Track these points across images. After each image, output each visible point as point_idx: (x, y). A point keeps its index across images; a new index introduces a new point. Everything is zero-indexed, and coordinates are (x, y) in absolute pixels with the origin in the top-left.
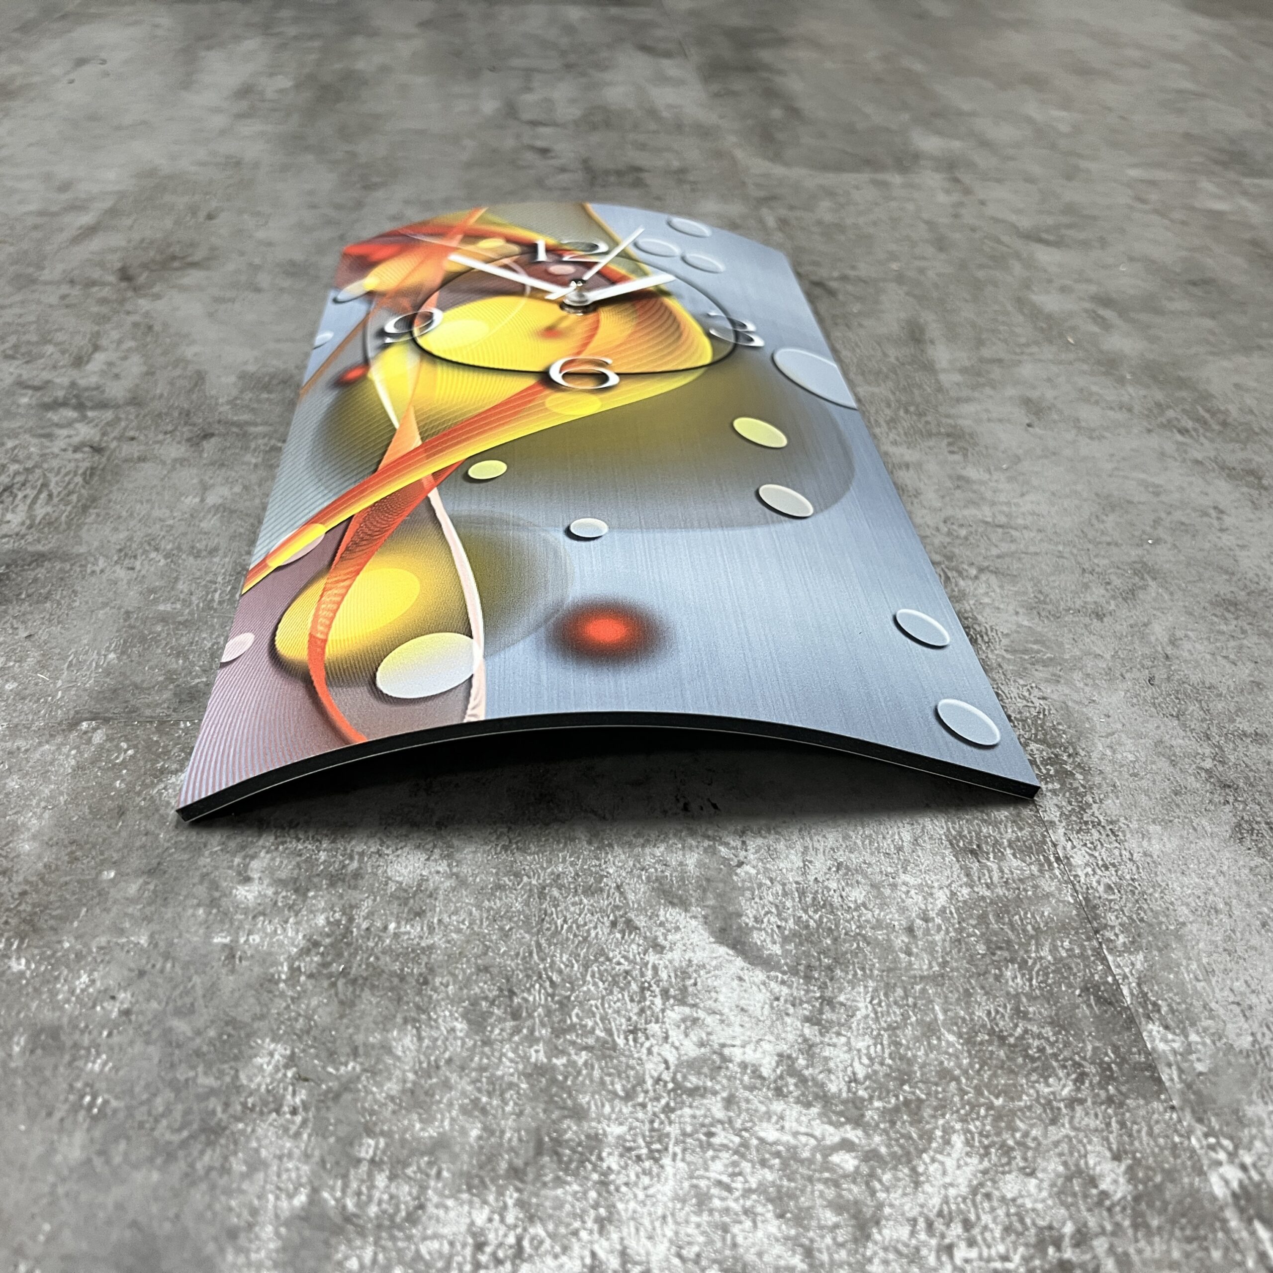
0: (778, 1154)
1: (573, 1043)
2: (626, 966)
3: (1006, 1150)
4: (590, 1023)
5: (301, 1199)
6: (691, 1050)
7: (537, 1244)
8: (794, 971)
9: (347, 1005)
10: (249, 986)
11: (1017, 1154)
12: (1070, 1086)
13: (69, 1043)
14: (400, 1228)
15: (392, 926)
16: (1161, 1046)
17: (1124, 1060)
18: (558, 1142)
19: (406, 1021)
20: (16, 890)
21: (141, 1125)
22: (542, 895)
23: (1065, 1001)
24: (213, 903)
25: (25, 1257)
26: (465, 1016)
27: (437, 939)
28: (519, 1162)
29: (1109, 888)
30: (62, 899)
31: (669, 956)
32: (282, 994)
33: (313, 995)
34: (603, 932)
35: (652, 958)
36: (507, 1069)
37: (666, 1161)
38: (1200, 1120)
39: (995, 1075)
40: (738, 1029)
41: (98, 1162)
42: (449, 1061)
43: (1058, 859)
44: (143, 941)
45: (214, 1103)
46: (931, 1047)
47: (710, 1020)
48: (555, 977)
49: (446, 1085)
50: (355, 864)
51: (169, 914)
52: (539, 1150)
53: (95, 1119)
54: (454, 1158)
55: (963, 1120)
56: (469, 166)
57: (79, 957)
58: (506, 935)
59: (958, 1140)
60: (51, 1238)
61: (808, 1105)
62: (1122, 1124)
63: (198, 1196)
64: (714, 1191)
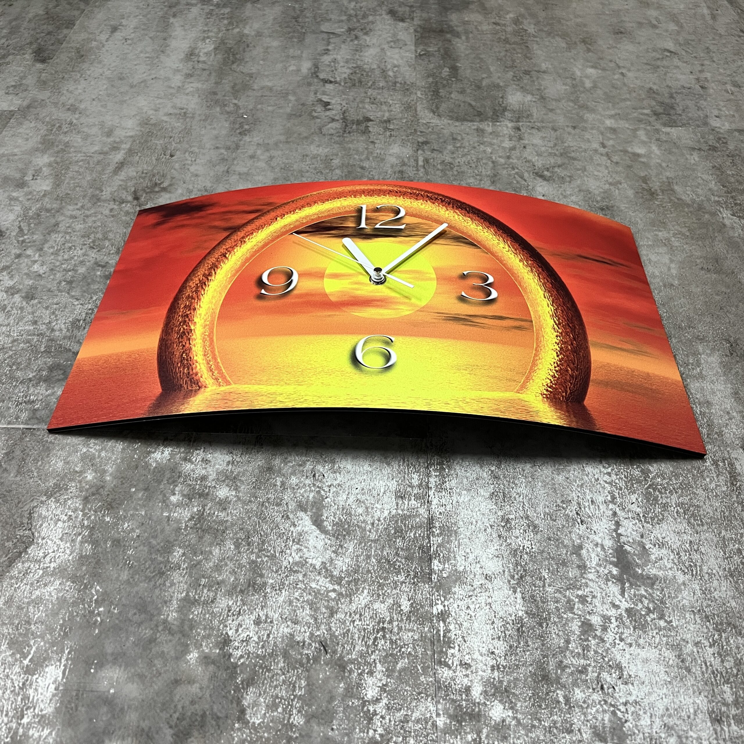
0: (314, 592)
1: (264, 554)
2: (284, 531)
3: (379, 595)
4: (270, 548)
5: (184, 594)
6: (297, 559)
7: (245, 611)
8: (334, 536)
9: (201, 538)
10: (173, 530)
11: (381, 597)
12: (404, 578)
13: (123, 545)
14: (209, 604)
15: (216, 513)
16: (436, 568)
17: (423, 571)
18: (254, 584)
19: (217, 544)
20: (106, 493)
21: (142, 571)
22: (263, 505)
23: (412, 551)
24: (164, 501)
25: (113, 604)
26: (234, 544)
27: (229, 518)
28: (243, 589)
29: (440, 513)
30: (119, 498)
31: (297, 528)
32: (183, 534)
33: (192, 534)
34: (279, 519)
35: (292, 529)
36: (244, 561)
37: (283, 591)
38: (437, 591)
39: (383, 573)
40: (312, 553)
41: (131, 580)
42: (228, 557)
43: (428, 502)
44: (143, 513)
45: (162, 565)
46: (367, 563)
47: (305, 550)
48: (262, 533)
49: (226, 565)
50: (207, 490)
51: (151, 504)
52: (249, 586)
53: (130, 568)
54: (226, 586)
55: (369, 586)
56: (290, 116)
57: (125, 517)
58: (249, 518)
59: (366, 591)
60: (120, 599)
61: (327, 578)
62: (414, 590)
63: (157, 591)
64: (295, 601)
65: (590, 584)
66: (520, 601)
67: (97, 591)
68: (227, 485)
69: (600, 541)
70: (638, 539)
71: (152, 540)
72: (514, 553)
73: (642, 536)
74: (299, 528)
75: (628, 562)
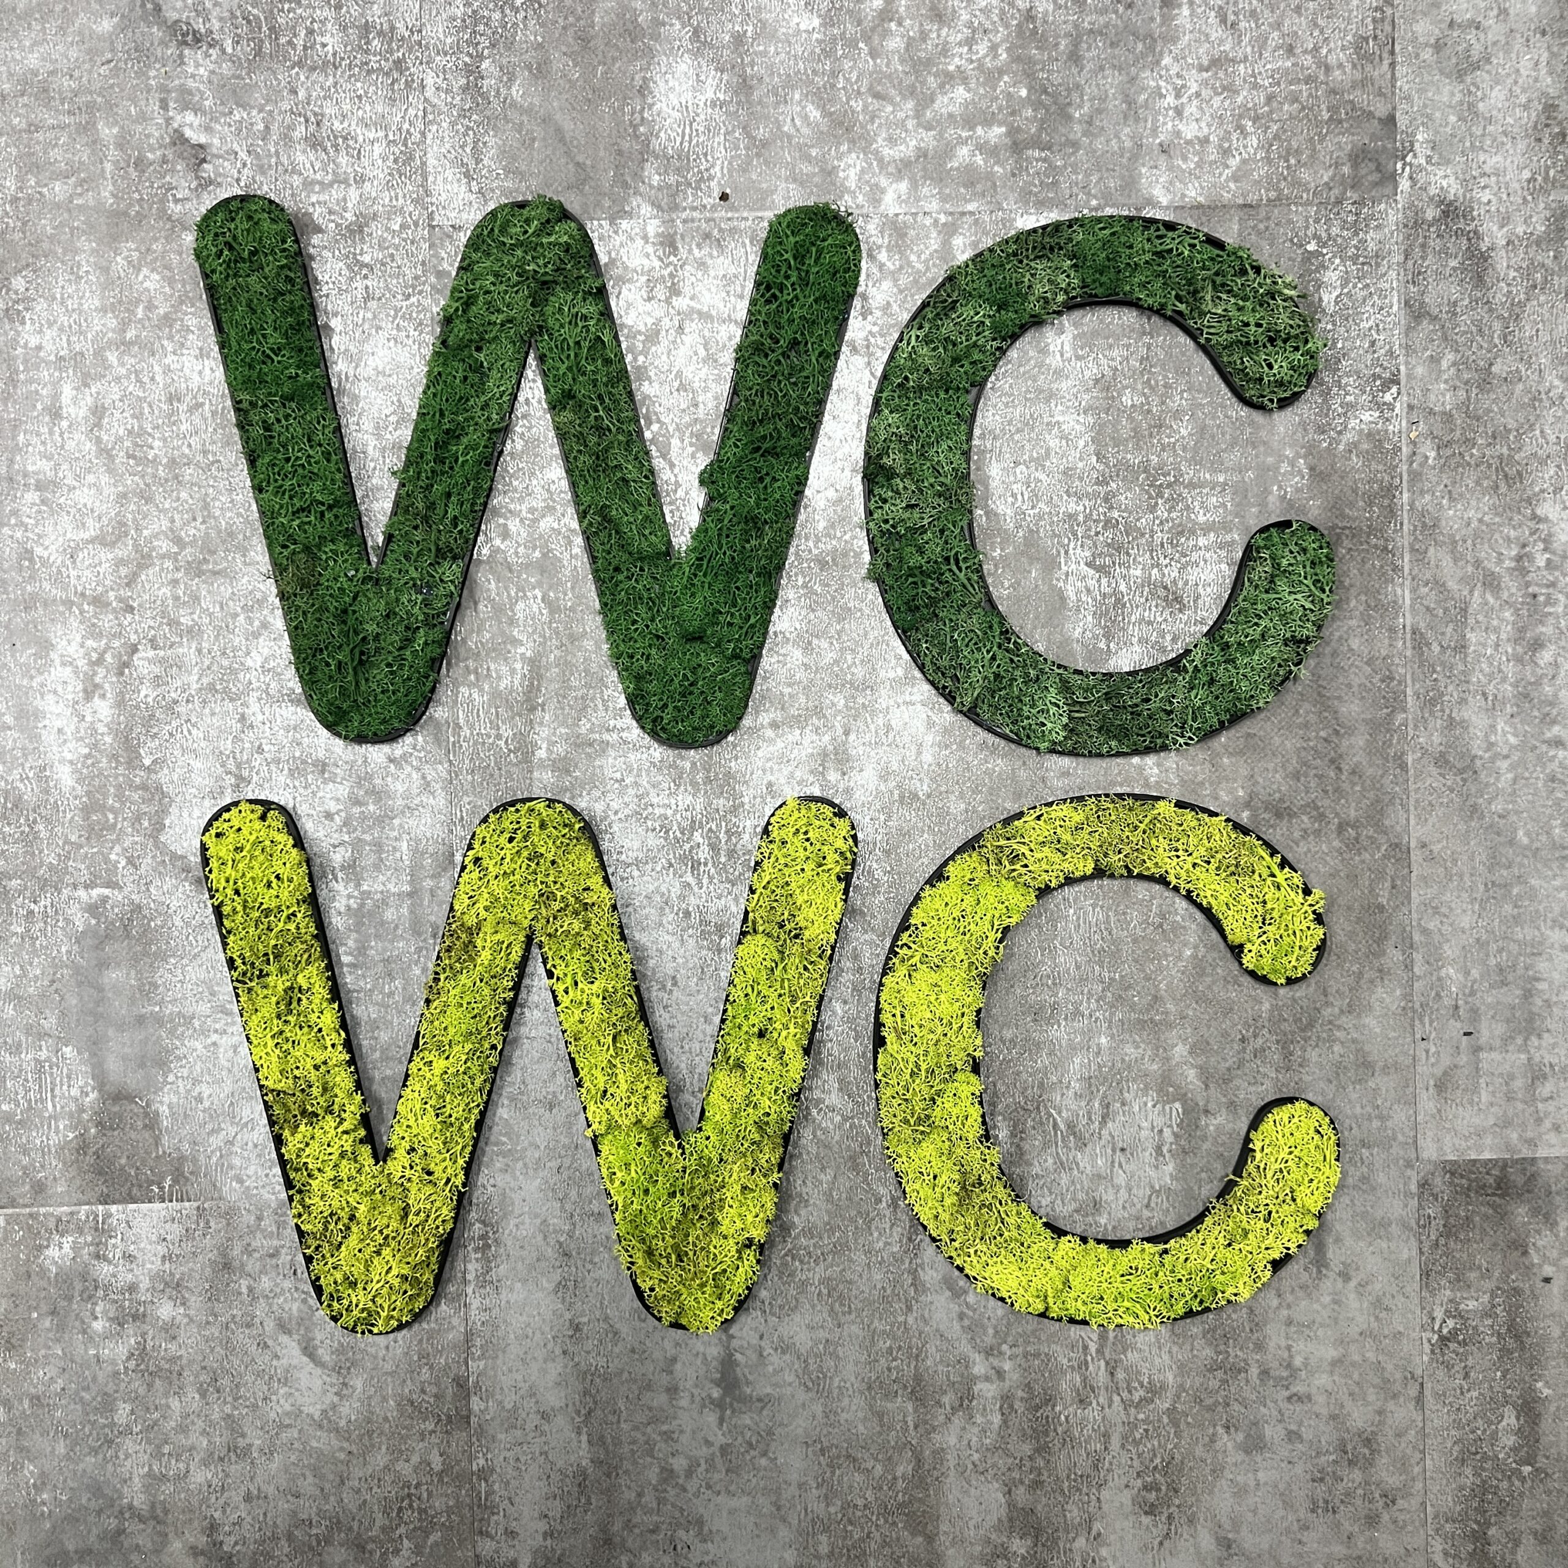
65: (680, 1412)
66: (584, 1445)
67: (31, 1473)
68: (170, 1298)
69: (702, 1349)
70: (755, 1341)
71: (83, 1394)
72: (583, 1375)
73: (761, 1337)
74: (284, 1361)
75: (736, 1379)
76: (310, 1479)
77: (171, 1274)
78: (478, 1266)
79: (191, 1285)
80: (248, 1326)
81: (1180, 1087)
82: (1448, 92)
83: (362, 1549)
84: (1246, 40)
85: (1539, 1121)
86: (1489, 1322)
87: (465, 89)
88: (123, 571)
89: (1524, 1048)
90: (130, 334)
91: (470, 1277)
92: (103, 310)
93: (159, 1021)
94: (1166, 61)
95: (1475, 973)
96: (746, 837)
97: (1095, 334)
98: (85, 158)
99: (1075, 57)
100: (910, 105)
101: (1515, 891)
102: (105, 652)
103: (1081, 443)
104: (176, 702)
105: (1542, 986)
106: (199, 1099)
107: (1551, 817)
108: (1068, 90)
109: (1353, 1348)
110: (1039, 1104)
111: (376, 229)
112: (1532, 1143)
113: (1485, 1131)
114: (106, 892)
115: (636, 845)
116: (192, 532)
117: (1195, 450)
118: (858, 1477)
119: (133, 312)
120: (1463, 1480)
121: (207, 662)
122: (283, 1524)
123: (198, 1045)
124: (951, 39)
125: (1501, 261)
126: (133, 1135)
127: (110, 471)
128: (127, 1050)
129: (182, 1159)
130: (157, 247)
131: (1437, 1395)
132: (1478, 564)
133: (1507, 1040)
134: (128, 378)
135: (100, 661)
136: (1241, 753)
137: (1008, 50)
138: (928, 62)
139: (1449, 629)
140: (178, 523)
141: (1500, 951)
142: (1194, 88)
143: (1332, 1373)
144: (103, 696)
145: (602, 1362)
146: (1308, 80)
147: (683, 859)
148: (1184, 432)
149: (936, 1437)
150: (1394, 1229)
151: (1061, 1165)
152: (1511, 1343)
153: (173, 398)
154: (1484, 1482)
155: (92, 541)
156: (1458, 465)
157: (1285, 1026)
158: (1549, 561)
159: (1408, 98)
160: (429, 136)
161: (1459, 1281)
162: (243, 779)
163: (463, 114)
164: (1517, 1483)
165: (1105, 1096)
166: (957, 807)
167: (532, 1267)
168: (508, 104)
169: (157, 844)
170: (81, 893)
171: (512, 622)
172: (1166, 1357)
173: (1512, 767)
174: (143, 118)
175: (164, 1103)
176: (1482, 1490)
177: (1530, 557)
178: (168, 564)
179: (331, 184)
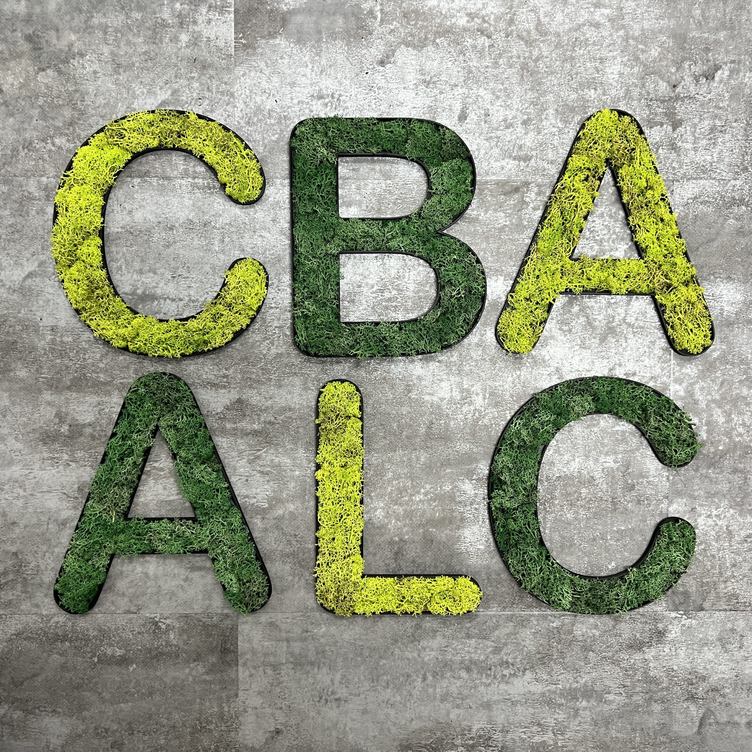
76: (103, 102)
77: (201, 41)
78: (201, 184)
79: (196, 50)
80: (176, 76)
81: (275, 506)
82: (713, 634)
83: (71, 124)
84: (739, 546)
85: (255, 668)
86: (164, 643)
87: (733, 198)
88: (524, 34)
89: (288, 662)
90: (631, 42)
91: (196, 180)
92: (643, 30)
93: (319, 40)
94: (732, 511)
95: (322, 640)
96: (394, 315)
97: (613, 477)
98: (711, 25)
99: (735, 471)
100: (717, 397)
101: (359, 659)
102: (488, 23)
103: (565, 470)
104: (464, 55)
105: (316, 670)
106: (282, 58)
107: (391, 675)
108: (721, 468)
109: (153, 582)
110: (269, 443)
111: (673, 156)
112: (245, 664)
113: (251, 643)
114: (379, 19)
115: (392, 264)
116: (541, 66)
117: (560, 521)
118: (98, 356)
119: (641, 44)
120: (91, 631)
121: (482, 70)
122: (82, 88)
123: (307, 58)
124: (746, 416)
125: (638, 656)
126: (266, 26)
127: (570, 30)
128: (306, 26)
129: (255, 49)
130: (670, 56)
131: (130, 620)
132: (506, 644)
133: (292, 654)
134: (612, 40)
135: (484, 21)
136: (424, 538)
137: (740, 441)
138: (735, 406)
139: (477, 631)
140: (545, 60)
141: (332, 651)
142: (720, 523)
143: (142, 573)
144: (468, 22)
145: (155, 240)
146: (721, 574)
147: (385, 285)
148: (568, 515)
149: (116, 392)
150: (208, 602)
151: (241, 453)
152: (154, 653)
153: (602, 60)
154: (90, 640)
155: (539, 19)
156: (549, 636)
157: (301, 554)
158: (505, 676)
159: (711, 617)
160: (713, 181)
161: (182, 631)
162: (428, 84)
163: (722, 197)
164: (89, 655)
165: (272, 473)
166: (404, 410)
167: (199, 208)
168: (726, 218)
169: (400, 43)
170: (378, 7)
171: (495, 210)
172: (151, 498)
173: (414, 658)
174: (727, 52)
175: (280, 41)
176: (87, 640)
177: (508, 667)
178: (527, 54)
179: (694, 136)
